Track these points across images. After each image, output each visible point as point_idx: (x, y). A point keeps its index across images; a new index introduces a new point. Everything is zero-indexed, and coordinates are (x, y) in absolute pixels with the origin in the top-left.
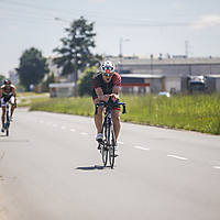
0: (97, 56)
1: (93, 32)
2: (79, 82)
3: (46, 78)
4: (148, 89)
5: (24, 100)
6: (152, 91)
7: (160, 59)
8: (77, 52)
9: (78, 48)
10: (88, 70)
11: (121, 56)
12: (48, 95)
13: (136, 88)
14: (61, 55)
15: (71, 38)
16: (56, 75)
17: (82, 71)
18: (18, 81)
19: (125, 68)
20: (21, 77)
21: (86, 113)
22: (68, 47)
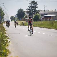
0: (38, 10)
1: (37, 4)
2: (33, 18)
3: (24, 17)
4: (52, 19)
6: (53, 20)
7: (55, 11)
9: (33, 8)
10: (36, 14)
11: (44, 10)
12: (25, 21)
13: (49, 19)
14: (28, 11)
15: (31, 6)
16: (27, 16)
17: (34, 15)
20: (18, 17)
21: (35, 26)
22: (30, 8)
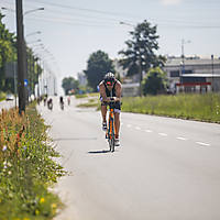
0: (160, 57)
1: (156, 34)
2: (144, 82)
4: (209, 87)
5: (92, 101)
6: (213, 90)
8: (141, 54)
9: (142, 50)
10: (152, 70)
11: (183, 57)
13: (198, 87)
14: (126, 57)
15: (135, 40)
16: (122, 76)
17: (146, 72)
18: (86, 82)
19: (186, 69)
20: (88, 79)
21: (150, 111)
22: (132, 49)
